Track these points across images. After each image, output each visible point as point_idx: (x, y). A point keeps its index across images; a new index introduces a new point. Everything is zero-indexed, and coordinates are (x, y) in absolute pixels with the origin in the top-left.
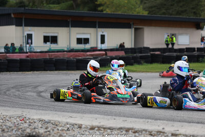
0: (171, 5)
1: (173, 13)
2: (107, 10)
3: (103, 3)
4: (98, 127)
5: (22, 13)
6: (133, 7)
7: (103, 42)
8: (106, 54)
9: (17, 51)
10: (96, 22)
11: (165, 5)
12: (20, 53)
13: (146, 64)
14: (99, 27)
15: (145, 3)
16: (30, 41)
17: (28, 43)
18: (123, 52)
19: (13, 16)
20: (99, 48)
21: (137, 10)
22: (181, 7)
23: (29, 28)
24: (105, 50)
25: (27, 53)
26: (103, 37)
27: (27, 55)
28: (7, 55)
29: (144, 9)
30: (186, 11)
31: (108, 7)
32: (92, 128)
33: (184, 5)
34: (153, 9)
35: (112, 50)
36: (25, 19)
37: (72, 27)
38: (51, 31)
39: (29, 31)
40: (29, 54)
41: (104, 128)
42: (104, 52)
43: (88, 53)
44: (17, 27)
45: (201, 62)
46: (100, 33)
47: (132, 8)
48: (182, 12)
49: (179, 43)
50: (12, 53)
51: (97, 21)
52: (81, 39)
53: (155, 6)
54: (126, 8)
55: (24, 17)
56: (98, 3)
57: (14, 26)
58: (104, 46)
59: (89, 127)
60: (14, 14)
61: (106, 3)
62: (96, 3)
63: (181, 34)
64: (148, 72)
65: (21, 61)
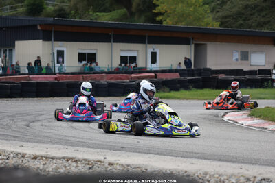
0: (251, 15)
1: (253, 25)
2: (168, 20)
3: (162, 11)
4: (42, 157)
5: (50, 24)
6: (201, 17)
7: (154, 61)
8: (156, 77)
9: (44, 71)
10: (145, 36)
11: (243, 14)
12: (46, 74)
13: (195, 90)
14: (149, 43)
15: (218, 12)
16: (61, 60)
17: (58, 62)
18: (178, 74)
19: (39, 28)
20: (149, 69)
21: (205, 20)
22: (263, 17)
23: (60, 43)
24: (155, 72)
25: (55, 74)
26: (154, 55)
27: (56, 76)
28: (31, 76)
29: (215, 19)
30: (269, 22)
31: (169, 16)
32: (35, 158)
33: (266, 14)
34: (228, 19)
35: (163, 71)
36: (55, 32)
37: (114, 42)
38: (88, 47)
39: (60, 46)
40: (58, 75)
41: (46, 158)
42: (153, 74)
43: (133, 75)
44: (44, 42)
45: (266, 87)
46: (150, 50)
47: (199, 18)
48: (265, 23)
49: (252, 64)
50: (37, 74)
51: (147, 34)
52: (126, 57)
53: (230, 16)
54: (191, 18)
55: (53, 29)
56: (156, 11)
57: (41, 41)
58: (155, 67)
59: (32, 156)
60: (40, 25)
61: (166, 12)
62: (154, 11)
63: (255, 52)
64: (194, 99)
65: (39, 84)
